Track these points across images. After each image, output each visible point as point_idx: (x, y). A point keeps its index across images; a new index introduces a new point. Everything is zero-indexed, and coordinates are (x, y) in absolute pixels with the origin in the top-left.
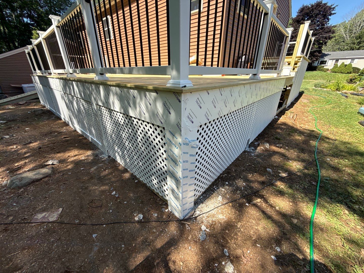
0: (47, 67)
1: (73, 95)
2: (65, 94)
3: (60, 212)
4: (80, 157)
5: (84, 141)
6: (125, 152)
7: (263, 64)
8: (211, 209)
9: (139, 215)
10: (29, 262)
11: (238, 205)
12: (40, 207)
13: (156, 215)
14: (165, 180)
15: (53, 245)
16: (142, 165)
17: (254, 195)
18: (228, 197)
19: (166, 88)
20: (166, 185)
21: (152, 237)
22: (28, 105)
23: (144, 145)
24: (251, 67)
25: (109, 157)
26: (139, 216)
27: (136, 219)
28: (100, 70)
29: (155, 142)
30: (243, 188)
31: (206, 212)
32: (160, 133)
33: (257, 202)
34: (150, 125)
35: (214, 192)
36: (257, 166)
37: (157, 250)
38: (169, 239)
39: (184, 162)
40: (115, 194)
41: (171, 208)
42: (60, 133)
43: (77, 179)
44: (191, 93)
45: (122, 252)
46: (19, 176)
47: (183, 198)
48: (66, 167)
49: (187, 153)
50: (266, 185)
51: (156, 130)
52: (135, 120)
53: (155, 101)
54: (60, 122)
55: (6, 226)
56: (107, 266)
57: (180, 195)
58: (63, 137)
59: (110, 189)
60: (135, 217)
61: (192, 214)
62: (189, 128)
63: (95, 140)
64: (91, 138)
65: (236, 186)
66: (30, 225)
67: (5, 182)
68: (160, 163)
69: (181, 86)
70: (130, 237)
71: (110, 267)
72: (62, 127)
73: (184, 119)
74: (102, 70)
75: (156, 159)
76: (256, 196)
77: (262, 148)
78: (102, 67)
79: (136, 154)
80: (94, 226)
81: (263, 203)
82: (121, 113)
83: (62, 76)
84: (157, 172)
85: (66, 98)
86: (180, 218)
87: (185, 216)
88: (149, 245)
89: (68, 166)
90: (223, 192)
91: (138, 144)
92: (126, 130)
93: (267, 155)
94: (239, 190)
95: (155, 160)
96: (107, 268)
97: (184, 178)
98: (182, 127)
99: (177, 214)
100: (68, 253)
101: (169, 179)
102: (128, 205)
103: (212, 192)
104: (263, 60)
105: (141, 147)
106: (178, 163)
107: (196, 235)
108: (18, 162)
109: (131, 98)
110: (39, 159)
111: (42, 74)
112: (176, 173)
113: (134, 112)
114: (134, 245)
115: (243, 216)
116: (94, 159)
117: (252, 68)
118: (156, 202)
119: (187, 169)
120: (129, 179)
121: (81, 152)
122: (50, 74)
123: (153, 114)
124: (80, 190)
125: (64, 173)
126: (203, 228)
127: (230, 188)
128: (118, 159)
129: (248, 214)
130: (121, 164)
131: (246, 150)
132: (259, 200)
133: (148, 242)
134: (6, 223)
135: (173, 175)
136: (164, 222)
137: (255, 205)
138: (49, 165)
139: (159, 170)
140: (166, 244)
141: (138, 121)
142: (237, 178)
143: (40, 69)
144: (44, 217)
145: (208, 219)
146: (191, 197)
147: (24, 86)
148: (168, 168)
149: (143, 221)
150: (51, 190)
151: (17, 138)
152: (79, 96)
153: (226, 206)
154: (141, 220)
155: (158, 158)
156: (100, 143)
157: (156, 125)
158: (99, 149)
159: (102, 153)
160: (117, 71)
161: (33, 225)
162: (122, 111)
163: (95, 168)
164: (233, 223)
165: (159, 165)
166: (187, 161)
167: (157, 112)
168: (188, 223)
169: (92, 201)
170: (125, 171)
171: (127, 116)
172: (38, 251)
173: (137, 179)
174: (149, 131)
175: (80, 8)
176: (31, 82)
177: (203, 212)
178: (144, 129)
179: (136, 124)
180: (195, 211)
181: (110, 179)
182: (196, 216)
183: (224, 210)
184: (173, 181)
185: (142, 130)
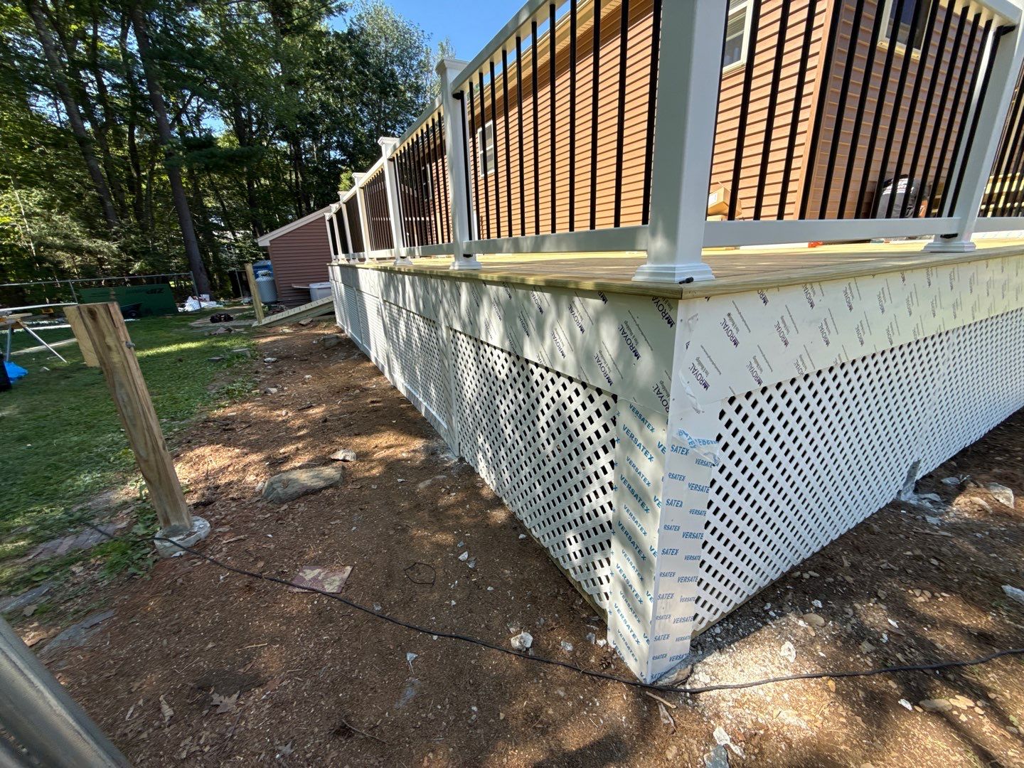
0: (359, 247)
1: (401, 305)
2: (385, 305)
3: (346, 575)
4: (398, 450)
5: (411, 414)
6: (502, 453)
7: (989, 199)
8: (752, 681)
9: (523, 634)
10: (279, 674)
11: (861, 694)
12: (312, 555)
13: (570, 648)
14: (603, 549)
15: (324, 650)
16: (541, 495)
17: (937, 677)
18: (822, 654)
19: (631, 287)
20: (605, 563)
21: (554, 710)
22: (314, 327)
23: (554, 438)
24: (935, 211)
25: (462, 459)
26: (522, 638)
27: (515, 643)
28: (464, 247)
29: (584, 436)
30: (885, 636)
31: (735, 684)
32: (602, 409)
33: (956, 708)
34: (575, 385)
35: (765, 624)
36: (952, 568)
37: (564, 754)
38: (602, 734)
39: (669, 503)
40: (468, 561)
41: (616, 638)
42: (364, 390)
43: (387, 503)
44: (708, 298)
45: (470, 726)
46: (284, 477)
47: (656, 617)
48: (368, 470)
49: (682, 478)
50: (997, 651)
51: (592, 400)
52: (537, 371)
53: (596, 321)
54: (367, 365)
55: (251, 579)
56: (433, 751)
57: (650, 605)
58: (369, 401)
59: (455, 544)
60: (511, 635)
61: (681, 678)
62: (694, 401)
63: (434, 413)
64: (426, 408)
65: (853, 621)
66: (290, 589)
67: (260, 484)
68: (593, 496)
69: (678, 279)
70: (494, 690)
71: (439, 757)
72: (370, 378)
73: (681, 374)
74: (469, 246)
75: (582, 482)
76: (945, 680)
77: (980, 501)
78: (470, 238)
79: (528, 461)
80: (413, 632)
81: (986, 720)
82: (502, 351)
83: (384, 264)
84: (583, 522)
85: (385, 313)
86: (641, 679)
87: (660, 679)
88: (544, 732)
89: (372, 468)
90: (800, 633)
91: (538, 433)
92: (511, 396)
93: (1003, 532)
94: (870, 641)
95: (580, 486)
96: (431, 755)
97: (665, 552)
98: (671, 398)
99: (633, 666)
100: (351, 681)
101: (616, 547)
102: (497, 598)
103: (758, 621)
104: (990, 185)
105: (546, 443)
106: (651, 504)
107: (692, 751)
108: (284, 445)
109: (534, 311)
110: (322, 446)
111: (348, 260)
112: (641, 533)
113: (537, 349)
114: (502, 716)
115: (884, 743)
116: (427, 460)
117: (939, 215)
118: (573, 609)
119: (677, 528)
120: (504, 526)
121: (402, 439)
122: (363, 260)
123: (589, 357)
124: (391, 532)
125: (364, 483)
126: (721, 736)
127: (830, 623)
128: (483, 470)
129: (907, 741)
130: (488, 482)
131: (903, 498)
132: (962, 702)
133: (541, 722)
134: (251, 572)
135: (630, 538)
136: (592, 675)
137: (947, 719)
138: (338, 460)
139: (588, 514)
140: (592, 746)
141: (544, 372)
142: (861, 593)
143: (345, 250)
144: (315, 579)
145: (739, 711)
146: (685, 620)
147: (314, 286)
148: (616, 513)
149: (531, 652)
150: (335, 519)
151: (290, 395)
152: (413, 310)
153: (813, 685)
154: (527, 649)
155: (591, 482)
156: (443, 424)
157: (592, 387)
158: (439, 437)
159: (446, 449)
160: (505, 246)
161: (296, 590)
162: (507, 346)
163: (428, 482)
164: (840, 756)
165: (590, 501)
166: (679, 504)
167: (600, 352)
168: (669, 704)
169: (413, 567)
170: (497, 502)
171: (518, 358)
172: (297, 655)
173: (524, 530)
174: (571, 401)
175: (439, 114)
176: (327, 279)
177: (723, 683)
178: (559, 395)
179: (537, 382)
180: (692, 671)
181: (458, 517)
182: (695, 686)
183: (804, 699)
184: (628, 556)
185: (552, 399)
